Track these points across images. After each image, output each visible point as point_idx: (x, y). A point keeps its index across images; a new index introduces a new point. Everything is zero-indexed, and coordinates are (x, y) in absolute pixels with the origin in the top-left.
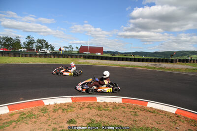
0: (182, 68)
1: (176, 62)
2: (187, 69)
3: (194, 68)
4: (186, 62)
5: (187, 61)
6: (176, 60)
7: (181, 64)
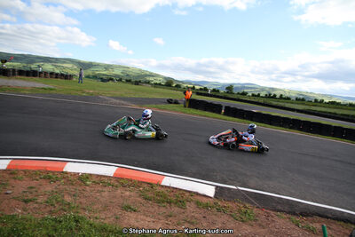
0: (25, 87)
1: (14, 74)
2: (34, 89)
3: (46, 86)
4: (34, 76)
5: (34, 74)
6: (14, 70)
7: (24, 80)
